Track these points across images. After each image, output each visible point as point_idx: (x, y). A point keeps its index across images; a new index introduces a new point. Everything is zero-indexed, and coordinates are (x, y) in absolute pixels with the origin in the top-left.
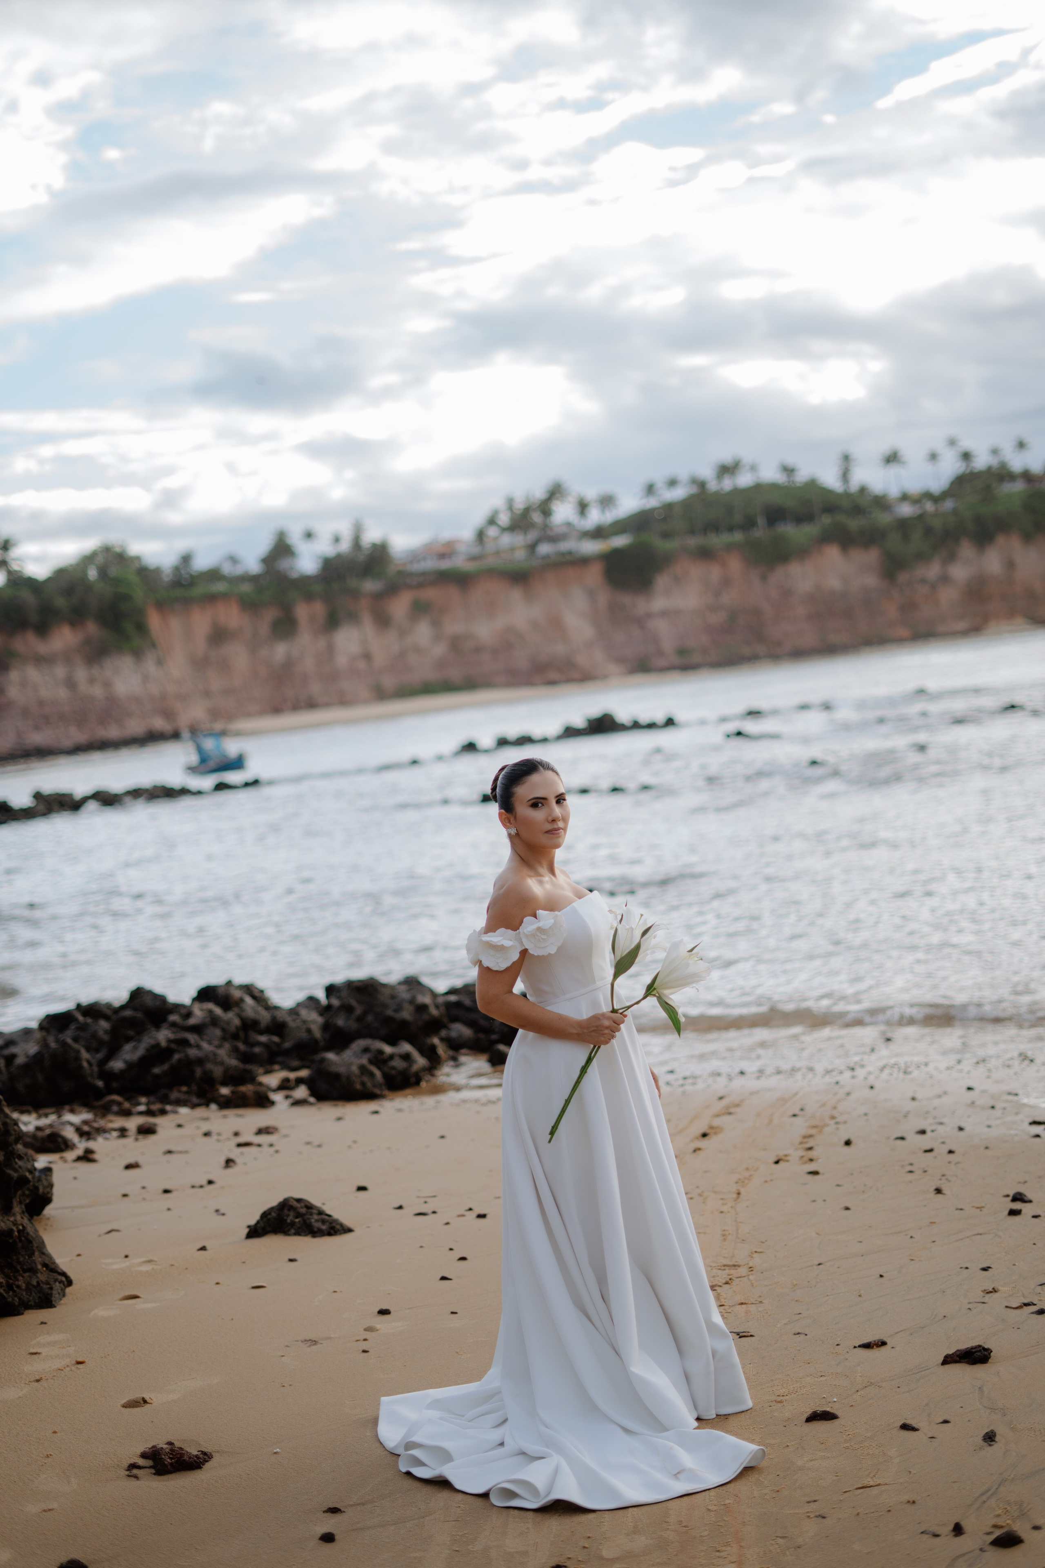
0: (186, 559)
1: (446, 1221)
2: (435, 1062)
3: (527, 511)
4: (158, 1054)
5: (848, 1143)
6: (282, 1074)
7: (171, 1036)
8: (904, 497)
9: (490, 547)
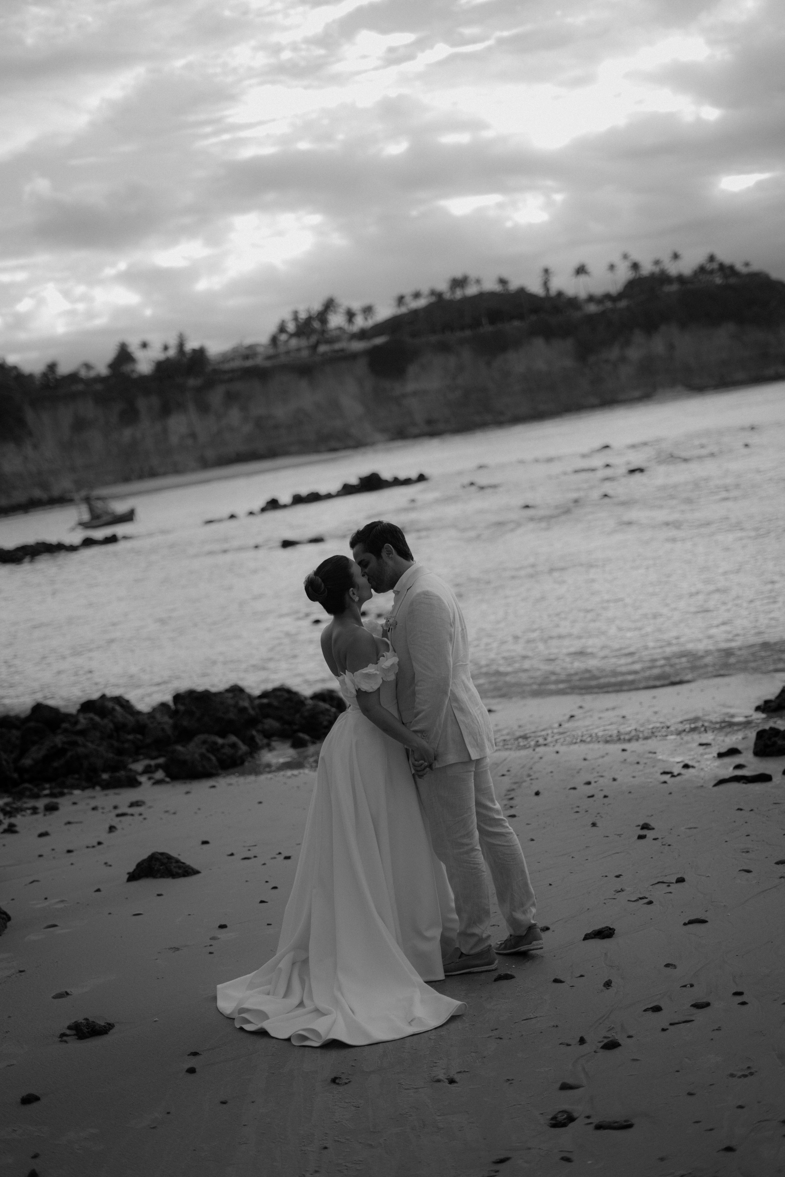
0: (52, 367)
1: (263, 862)
2: (254, 748)
3: (309, 320)
4: (57, 753)
5: (537, 794)
6: (146, 762)
7: (65, 739)
8: (591, 299)
9: (282, 349)
